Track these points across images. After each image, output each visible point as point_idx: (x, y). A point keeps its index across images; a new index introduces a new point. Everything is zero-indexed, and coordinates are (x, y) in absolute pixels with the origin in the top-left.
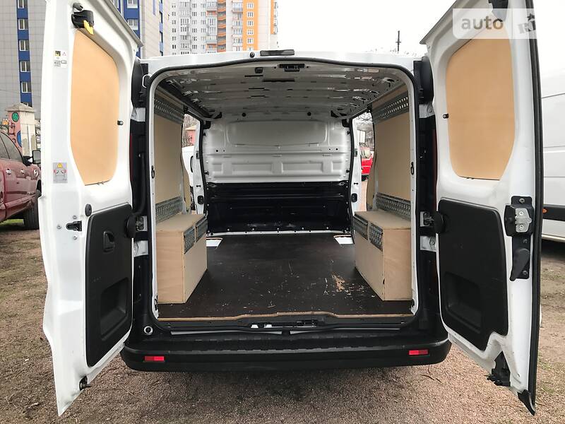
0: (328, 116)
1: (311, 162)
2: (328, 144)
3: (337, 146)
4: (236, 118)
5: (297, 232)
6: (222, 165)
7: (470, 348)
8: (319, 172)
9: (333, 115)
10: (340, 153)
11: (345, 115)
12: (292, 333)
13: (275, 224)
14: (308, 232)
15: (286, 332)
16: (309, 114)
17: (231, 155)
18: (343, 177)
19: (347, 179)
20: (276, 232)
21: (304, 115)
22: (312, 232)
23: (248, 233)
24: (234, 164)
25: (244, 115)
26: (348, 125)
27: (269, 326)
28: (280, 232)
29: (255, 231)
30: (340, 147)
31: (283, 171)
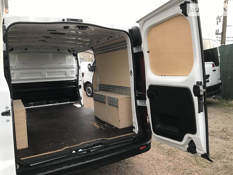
0: (67, 52)
1: (60, 72)
2: (67, 64)
3: (72, 64)
4: (21, 51)
5: (54, 104)
6: (15, 75)
7: (172, 141)
8: (64, 76)
9: (69, 51)
10: (73, 68)
11: (74, 51)
12: (91, 151)
13: (43, 102)
14: (60, 104)
15: (89, 151)
16: (59, 50)
17: (19, 69)
18: (75, 78)
19: (76, 79)
20: (44, 106)
21: (56, 50)
22: (61, 103)
23: (29, 107)
24: (21, 73)
25: (26, 49)
26: (76, 55)
27: (80, 150)
28: (46, 105)
29: (33, 106)
30: (73, 65)
31: (47, 76)
